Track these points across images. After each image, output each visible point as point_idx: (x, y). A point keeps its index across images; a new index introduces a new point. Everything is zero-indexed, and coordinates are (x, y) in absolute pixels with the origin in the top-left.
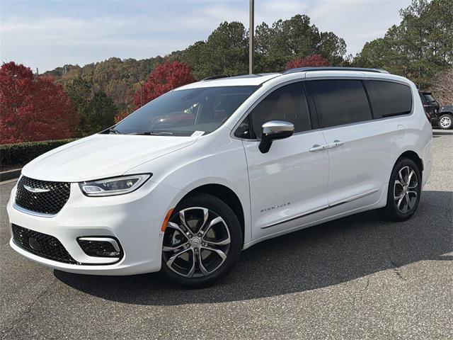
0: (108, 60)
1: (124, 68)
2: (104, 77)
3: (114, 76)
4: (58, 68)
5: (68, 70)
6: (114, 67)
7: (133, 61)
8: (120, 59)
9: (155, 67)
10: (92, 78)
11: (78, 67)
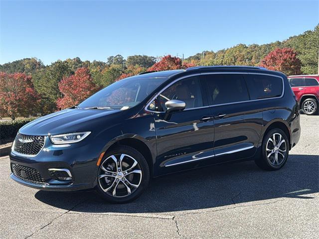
0: (235, 46)
1: (248, 53)
2: (232, 59)
3: (239, 59)
4: (198, 54)
5: (205, 55)
6: (240, 52)
7: (255, 46)
8: (245, 45)
9: (274, 50)
10: (222, 61)
11: (213, 52)
